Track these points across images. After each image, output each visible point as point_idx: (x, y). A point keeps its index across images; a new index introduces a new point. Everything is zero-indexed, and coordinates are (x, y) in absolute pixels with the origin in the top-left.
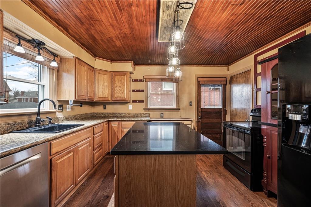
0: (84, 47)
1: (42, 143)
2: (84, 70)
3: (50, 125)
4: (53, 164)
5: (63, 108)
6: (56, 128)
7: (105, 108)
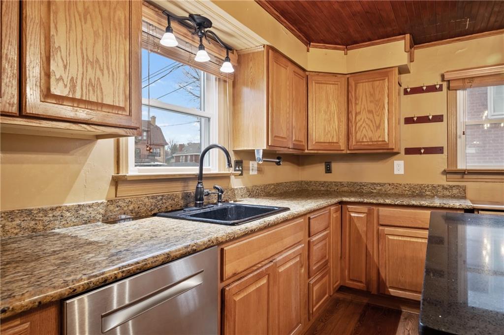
0: (285, 21)
1: (206, 248)
2: (285, 74)
3: (220, 204)
4: (227, 304)
5: (242, 168)
6: (230, 211)
7: (328, 170)
